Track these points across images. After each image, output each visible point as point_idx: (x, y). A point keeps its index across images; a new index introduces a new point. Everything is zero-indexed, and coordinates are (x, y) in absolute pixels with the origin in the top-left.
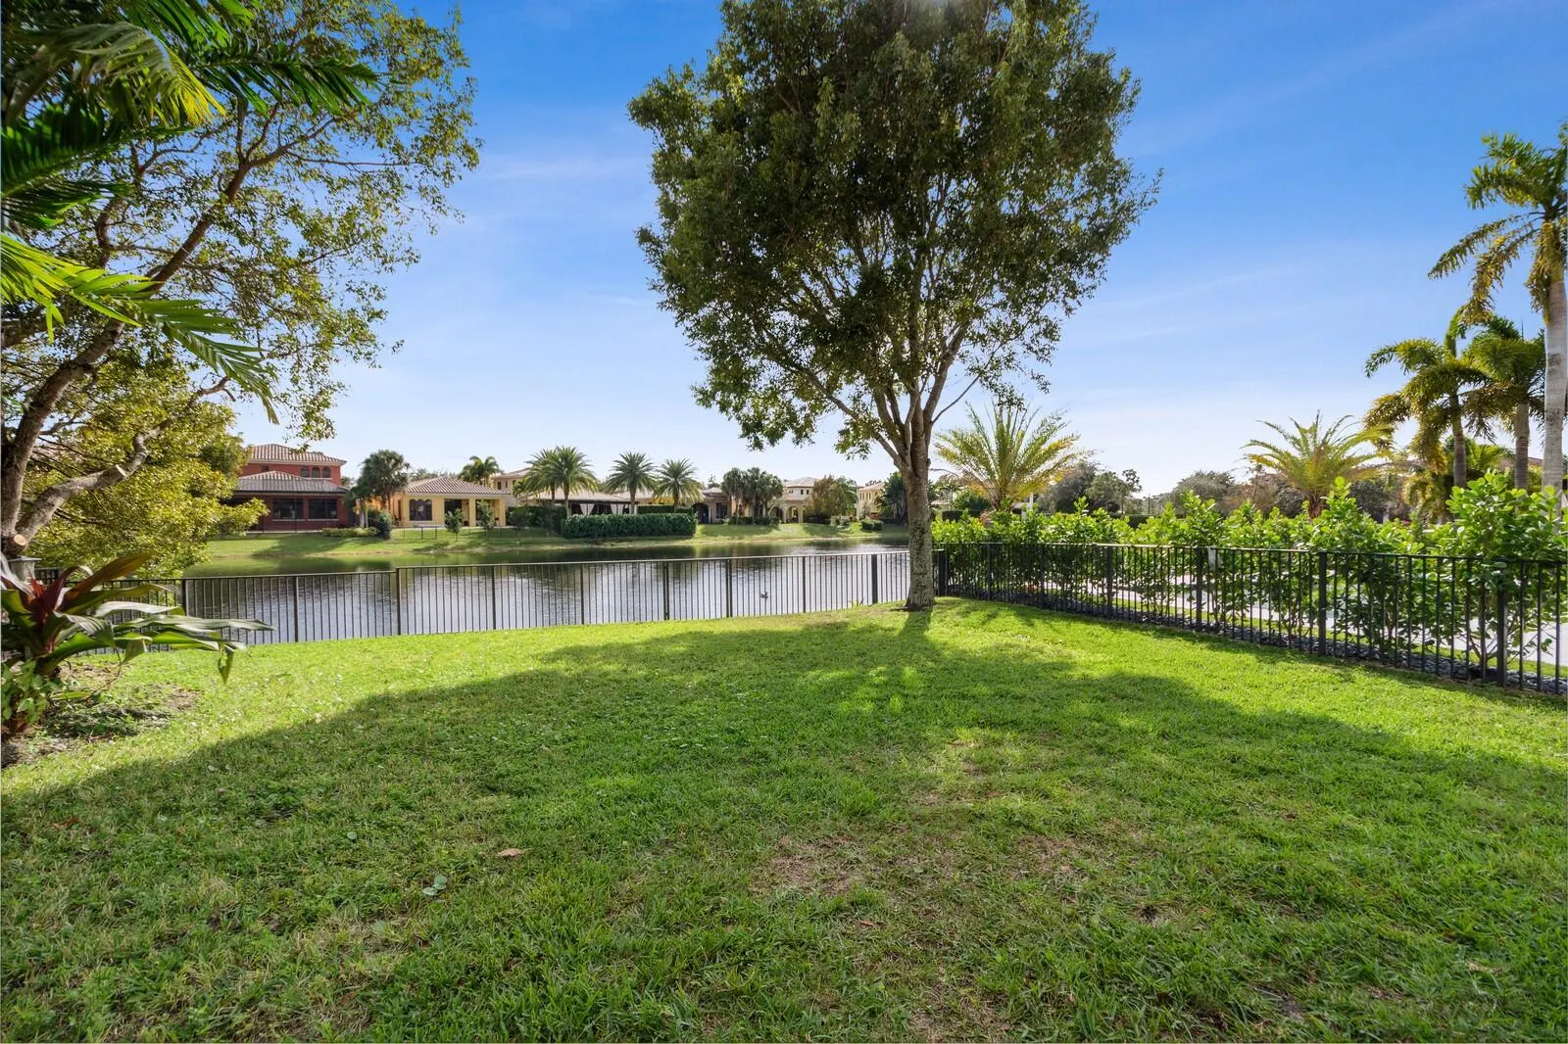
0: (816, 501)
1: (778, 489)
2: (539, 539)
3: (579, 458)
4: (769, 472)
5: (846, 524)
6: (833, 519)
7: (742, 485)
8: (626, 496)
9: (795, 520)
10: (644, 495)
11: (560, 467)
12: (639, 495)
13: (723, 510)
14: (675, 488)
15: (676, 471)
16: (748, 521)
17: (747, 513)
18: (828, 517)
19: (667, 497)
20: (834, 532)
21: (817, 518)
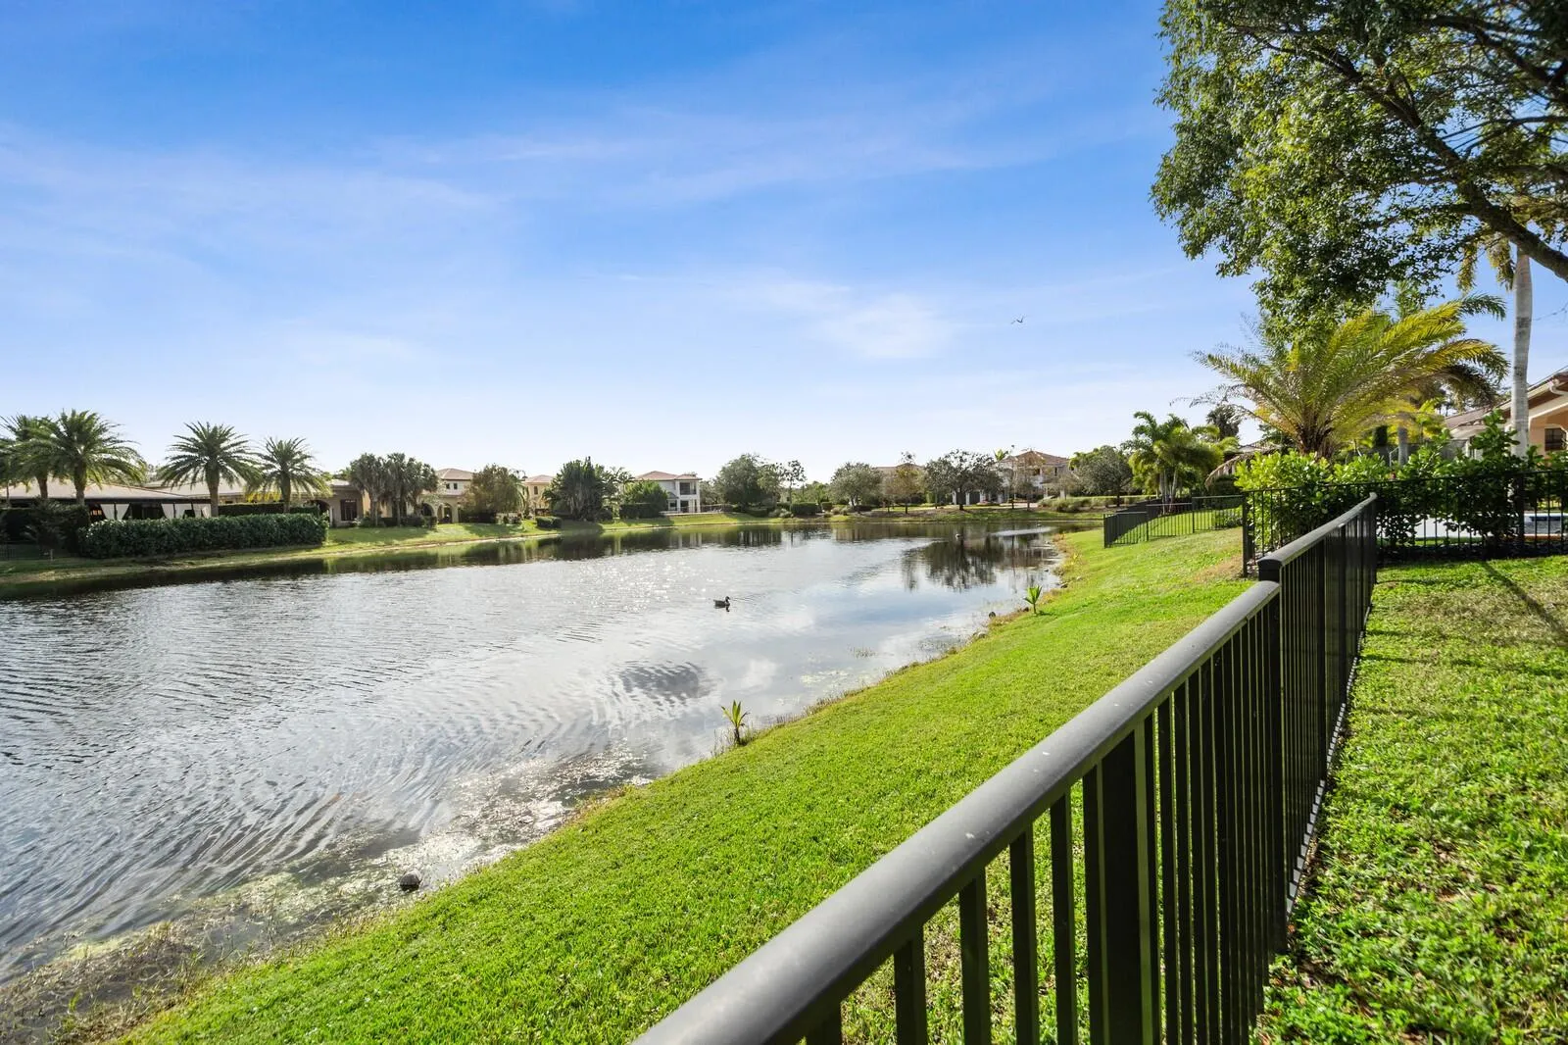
0: (478, 495)
1: (431, 482)
2: (33, 563)
3: (102, 430)
4: (418, 460)
5: (516, 522)
6: (500, 516)
7: (383, 475)
8: (202, 489)
9: (447, 520)
10: (231, 488)
11: (68, 442)
12: (224, 488)
13: (350, 510)
14: (284, 478)
15: (284, 454)
16: (389, 523)
17: (385, 512)
18: (493, 514)
19: (273, 491)
20: (504, 531)
21: (478, 516)
